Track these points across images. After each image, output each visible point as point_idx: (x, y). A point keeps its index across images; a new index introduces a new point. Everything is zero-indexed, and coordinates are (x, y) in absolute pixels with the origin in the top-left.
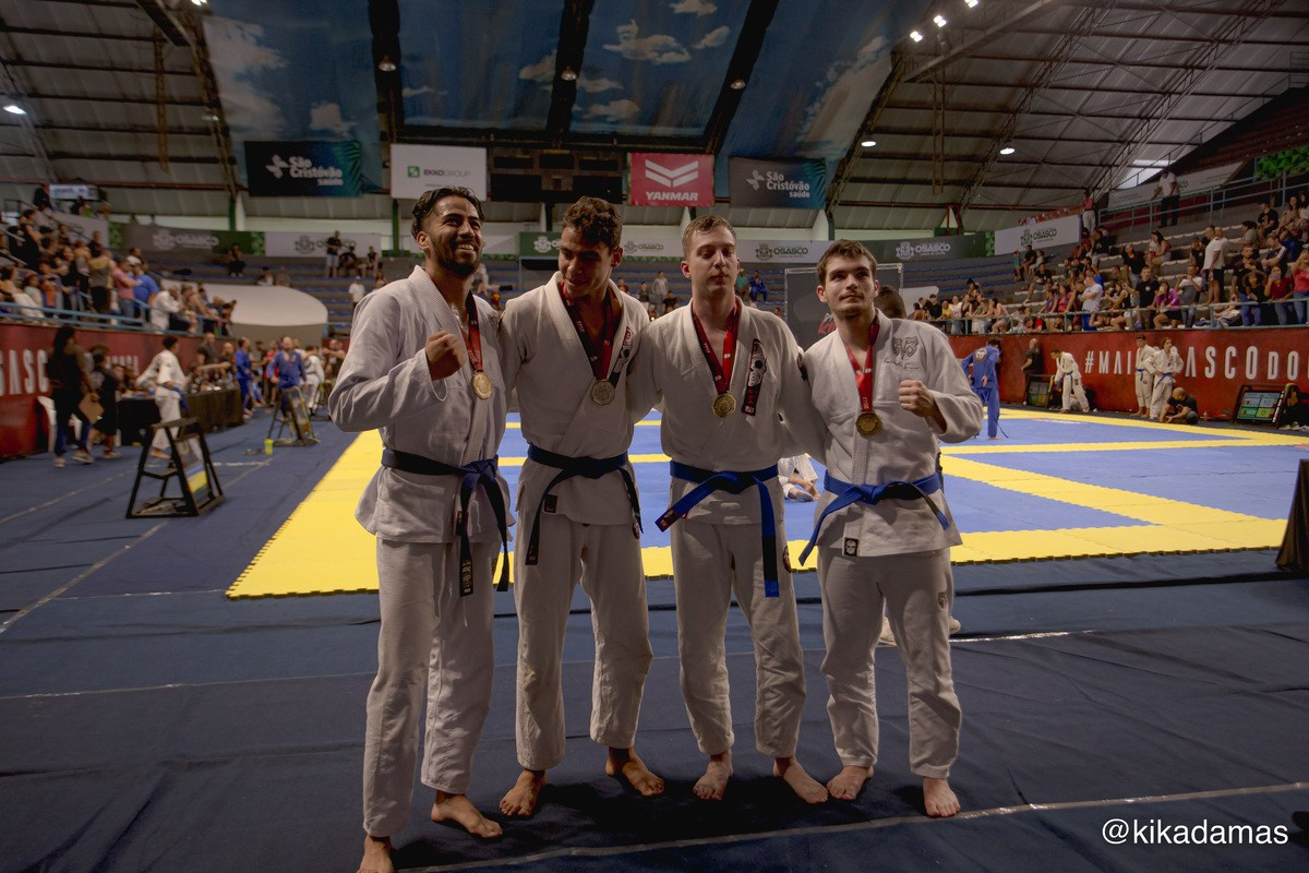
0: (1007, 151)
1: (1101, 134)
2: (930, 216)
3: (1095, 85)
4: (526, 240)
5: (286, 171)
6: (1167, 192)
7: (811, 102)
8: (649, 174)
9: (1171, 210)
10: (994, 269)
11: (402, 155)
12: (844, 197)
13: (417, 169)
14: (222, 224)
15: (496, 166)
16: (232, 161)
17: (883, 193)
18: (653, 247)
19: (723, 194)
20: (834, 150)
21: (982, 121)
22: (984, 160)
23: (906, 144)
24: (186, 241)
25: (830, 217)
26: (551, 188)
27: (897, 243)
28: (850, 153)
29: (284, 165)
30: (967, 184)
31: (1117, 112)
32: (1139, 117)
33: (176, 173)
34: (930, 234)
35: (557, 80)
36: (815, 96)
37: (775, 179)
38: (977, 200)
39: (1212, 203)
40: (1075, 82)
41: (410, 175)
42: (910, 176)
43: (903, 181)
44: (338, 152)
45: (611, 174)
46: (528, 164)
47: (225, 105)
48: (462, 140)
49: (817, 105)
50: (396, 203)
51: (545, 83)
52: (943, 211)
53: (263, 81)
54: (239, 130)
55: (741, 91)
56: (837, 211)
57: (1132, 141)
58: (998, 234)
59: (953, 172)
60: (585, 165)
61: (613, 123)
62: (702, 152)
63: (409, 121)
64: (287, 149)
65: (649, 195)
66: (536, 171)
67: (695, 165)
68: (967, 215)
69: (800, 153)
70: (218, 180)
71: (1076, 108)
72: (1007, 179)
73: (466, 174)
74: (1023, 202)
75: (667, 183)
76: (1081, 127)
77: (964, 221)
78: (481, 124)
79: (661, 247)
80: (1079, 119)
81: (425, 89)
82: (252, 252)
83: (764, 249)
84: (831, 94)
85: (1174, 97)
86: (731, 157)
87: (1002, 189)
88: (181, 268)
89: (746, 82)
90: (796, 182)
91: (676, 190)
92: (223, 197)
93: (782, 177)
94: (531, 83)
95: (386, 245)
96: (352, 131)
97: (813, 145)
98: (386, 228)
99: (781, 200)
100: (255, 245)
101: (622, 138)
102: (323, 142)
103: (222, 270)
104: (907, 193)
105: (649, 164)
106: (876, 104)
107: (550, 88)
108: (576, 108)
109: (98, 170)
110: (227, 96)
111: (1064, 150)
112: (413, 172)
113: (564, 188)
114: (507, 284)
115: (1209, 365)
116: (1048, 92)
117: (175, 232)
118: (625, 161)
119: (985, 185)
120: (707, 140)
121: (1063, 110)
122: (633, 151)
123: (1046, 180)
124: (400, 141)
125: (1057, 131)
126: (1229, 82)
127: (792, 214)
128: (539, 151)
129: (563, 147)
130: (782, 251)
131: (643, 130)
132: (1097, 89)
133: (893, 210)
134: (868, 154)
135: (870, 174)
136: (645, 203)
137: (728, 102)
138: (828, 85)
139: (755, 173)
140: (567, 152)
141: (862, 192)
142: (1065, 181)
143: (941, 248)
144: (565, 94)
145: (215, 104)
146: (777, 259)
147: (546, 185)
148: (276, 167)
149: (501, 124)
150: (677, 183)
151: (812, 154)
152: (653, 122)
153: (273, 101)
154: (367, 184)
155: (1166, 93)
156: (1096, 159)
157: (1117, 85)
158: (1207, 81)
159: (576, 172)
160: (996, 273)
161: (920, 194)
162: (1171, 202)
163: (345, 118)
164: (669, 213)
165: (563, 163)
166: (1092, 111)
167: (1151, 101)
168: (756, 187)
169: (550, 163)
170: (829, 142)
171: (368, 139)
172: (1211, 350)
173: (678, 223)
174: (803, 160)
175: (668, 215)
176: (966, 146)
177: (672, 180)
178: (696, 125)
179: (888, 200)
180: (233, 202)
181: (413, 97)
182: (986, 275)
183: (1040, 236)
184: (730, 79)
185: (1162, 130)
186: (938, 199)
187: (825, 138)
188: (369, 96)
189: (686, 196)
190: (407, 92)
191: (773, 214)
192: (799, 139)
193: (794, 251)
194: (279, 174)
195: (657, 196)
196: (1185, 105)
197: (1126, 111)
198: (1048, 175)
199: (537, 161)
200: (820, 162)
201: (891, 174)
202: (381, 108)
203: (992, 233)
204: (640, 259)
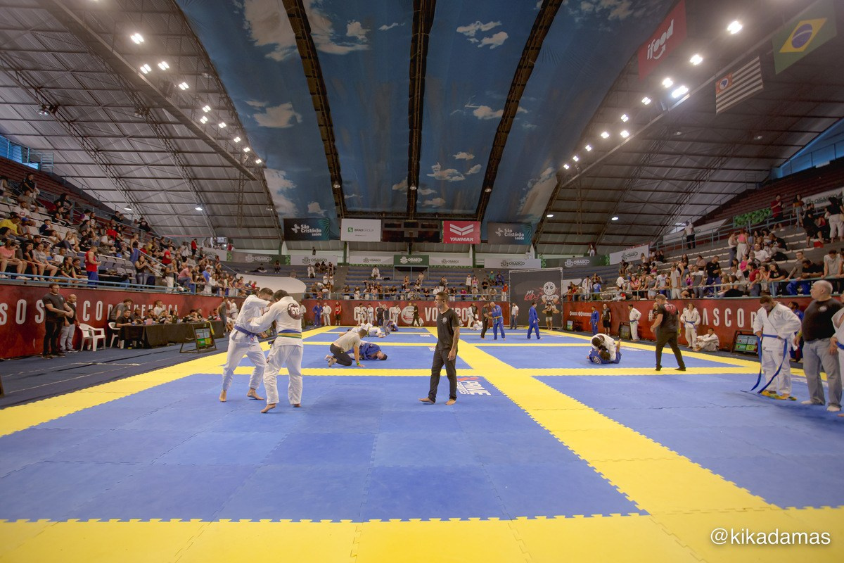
0: (615, 219)
1: (659, 211)
2: (582, 248)
3: (654, 189)
4: (397, 259)
5: (299, 230)
6: (689, 233)
7: (521, 198)
8: (451, 230)
9: (691, 242)
10: (609, 271)
11: (346, 223)
12: (541, 240)
13: (352, 229)
14: (276, 252)
15: (386, 227)
16: (280, 228)
17: (560, 238)
18: (454, 262)
19: (484, 239)
20: (535, 220)
21: (602, 206)
22: (605, 224)
23: (569, 216)
24: (259, 259)
25: (535, 248)
26: (409, 236)
27: (565, 260)
28: (542, 221)
29: (299, 228)
30: (597, 234)
31: (665, 201)
32: (676, 203)
33: (260, 232)
34: (582, 256)
35: (409, 191)
36: (524, 194)
37: (508, 231)
38: (603, 241)
39: (713, 237)
40: (644, 188)
41: (349, 231)
42: (572, 230)
43: (568, 233)
44: (321, 223)
45: (435, 230)
46: (399, 226)
47: (275, 204)
48: (371, 216)
49: (525, 198)
50: (346, 243)
51: (404, 191)
52: (587, 246)
53: (288, 194)
54: (281, 214)
55: (490, 193)
56: (539, 246)
57: (674, 214)
58: (610, 255)
59: (592, 228)
60: (423, 226)
61: (434, 208)
62: (476, 220)
63: (349, 209)
64: (300, 222)
65: (452, 239)
66: (402, 229)
67: (472, 226)
68: (599, 248)
69: (519, 220)
70: (276, 235)
71: (646, 200)
72: (617, 232)
73: (372, 230)
74: (625, 242)
75: (460, 234)
76: (649, 208)
77: (598, 251)
78: (379, 210)
79: (458, 262)
80: (647, 205)
81: (353, 195)
82: (286, 263)
83: (504, 263)
84: (530, 194)
85: (692, 194)
86: (488, 222)
87: (614, 236)
88: (254, 270)
89: (491, 188)
90: (518, 233)
91: (464, 237)
92: (278, 241)
93: (511, 231)
94: (397, 191)
95: (341, 261)
96: (325, 213)
97: (526, 216)
98: (341, 253)
99: (512, 241)
100: (287, 260)
101: (439, 215)
102: (315, 218)
103: (272, 271)
104: (570, 238)
105: (451, 225)
106: (552, 199)
107: (406, 193)
108: (418, 202)
109: (231, 232)
110: (275, 201)
111: (642, 218)
112: (351, 230)
113: (414, 236)
114: (388, 277)
115: (716, 319)
116: (632, 192)
117: (254, 255)
118: (441, 225)
119: (606, 234)
120: (478, 214)
121: (640, 201)
122: (444, 220)
123: (634, 232)
124: (345, 218)
125: (638, 210)
126: (718, 187)
127: (519, 247)
128: (403, 221)
129: (414, 219)
130: (513, 263)
131: (448, 211)
132: (655, 191)
133: (565, 246)
134: (550, 221)
135: (553, 230)
136: (449, 242)
137: (485, 198)
138: (529, 189)
139: (499, 229)
140: (416, 221)
141: (550, 238)
142: (644, 233)
143: (585, 262)
144: (412, 195)
145: (272, 204)
146: (510, 267)
147: (406, 235)
148: (295, 229)
149: (387, 210)
150: (464, 234)
151: (526, 221)
152: (452, 207)
153: (292, 201)
154: (332, 235)
155: (688, 192)
156: (658, 223)
157: (664, 189)
158: (707, 187)
159: (420, 229)
160: (609, 273)
161: (576, 239)
162: (691, 238)
163: (322, 207)
164: (464, 247)
165: (414, 225)
166: (654, 201)
167: (681, 196)
168: (500, 235)
169: (407, 225)
170: (531, 215)
171: (333, 216)
172: (716, 311)
173: (468, 252)
174: (521, 223)
175: (462, 248)
176: (597, 217)
177: (462, 232)
178: (472, 209)
179: (562, 241)
180: (281, 244)
181: (349, 198)
182: (606, 273)
183: (631, 255)
184: (484, 188)
185: (687, 209)
186: (585, 241)
187: (530, 213)
188: (331, 199)
189: (468, 239)
190: (346, 197)
191: (510, 247)
192: (518, 214)
193: (519, 263)
194: (296, 232)
195: (455, 239)
196: (697, 198)
197: (670, 201)
198: (636, 230)
199: (403, 225)
200: (529, 224)
201: (562, 230)
202: (337, 204)
203: (608, 255)
204: (448, 267)
